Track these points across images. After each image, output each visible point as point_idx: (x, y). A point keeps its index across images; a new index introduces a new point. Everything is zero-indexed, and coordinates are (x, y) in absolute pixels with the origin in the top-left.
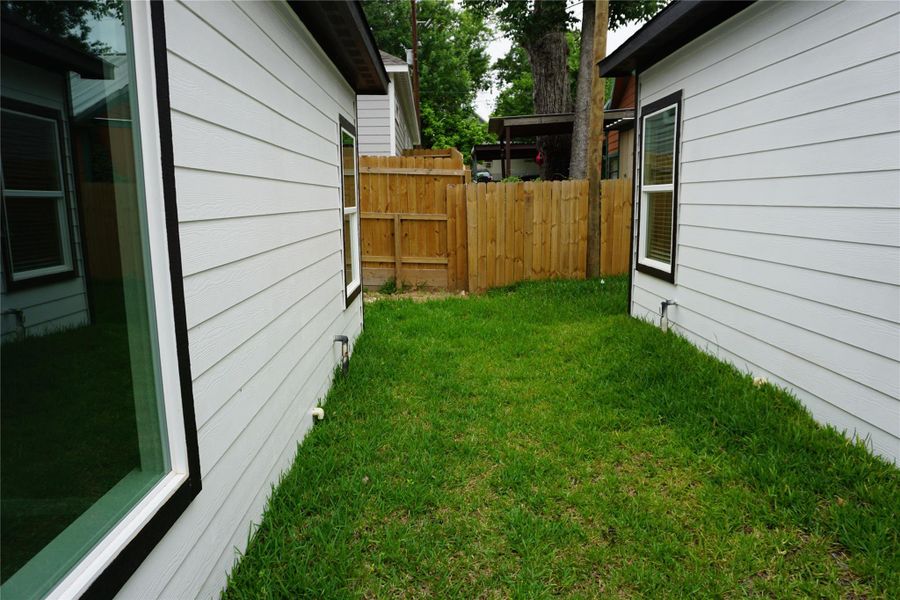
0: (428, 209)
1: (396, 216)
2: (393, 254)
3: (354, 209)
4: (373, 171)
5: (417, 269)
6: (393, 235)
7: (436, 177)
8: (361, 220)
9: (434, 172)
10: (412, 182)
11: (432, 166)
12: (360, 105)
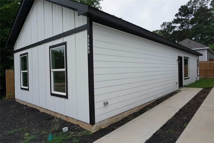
0: (210, 68)
1: (205, 69)
2: (205, 74)
3: (198, 67)
4: (202, 63)
5: (209, 76)
6: (205, 71)
7: (212, 64)
8: (199, 69)
9: (212, 63)
10: (208, 64)
11: (211, 62)
12: (199, 57)
